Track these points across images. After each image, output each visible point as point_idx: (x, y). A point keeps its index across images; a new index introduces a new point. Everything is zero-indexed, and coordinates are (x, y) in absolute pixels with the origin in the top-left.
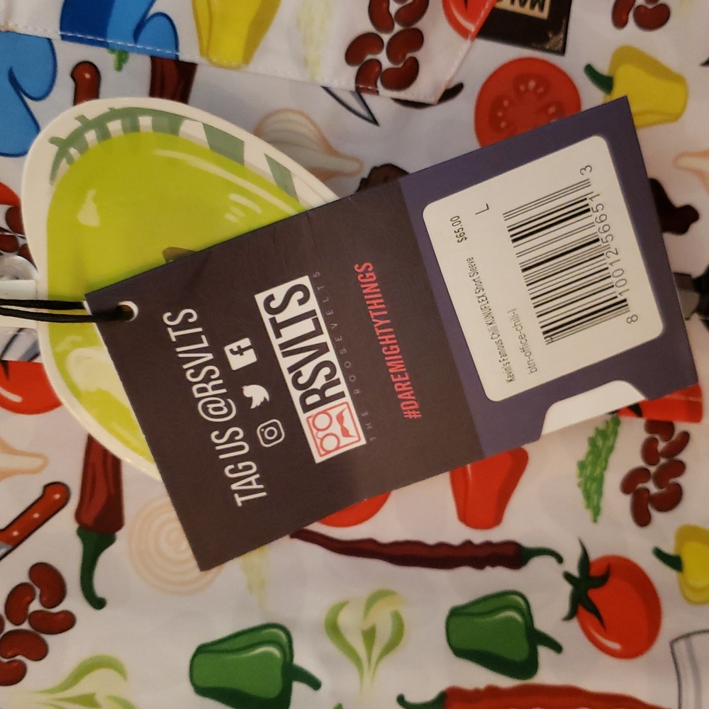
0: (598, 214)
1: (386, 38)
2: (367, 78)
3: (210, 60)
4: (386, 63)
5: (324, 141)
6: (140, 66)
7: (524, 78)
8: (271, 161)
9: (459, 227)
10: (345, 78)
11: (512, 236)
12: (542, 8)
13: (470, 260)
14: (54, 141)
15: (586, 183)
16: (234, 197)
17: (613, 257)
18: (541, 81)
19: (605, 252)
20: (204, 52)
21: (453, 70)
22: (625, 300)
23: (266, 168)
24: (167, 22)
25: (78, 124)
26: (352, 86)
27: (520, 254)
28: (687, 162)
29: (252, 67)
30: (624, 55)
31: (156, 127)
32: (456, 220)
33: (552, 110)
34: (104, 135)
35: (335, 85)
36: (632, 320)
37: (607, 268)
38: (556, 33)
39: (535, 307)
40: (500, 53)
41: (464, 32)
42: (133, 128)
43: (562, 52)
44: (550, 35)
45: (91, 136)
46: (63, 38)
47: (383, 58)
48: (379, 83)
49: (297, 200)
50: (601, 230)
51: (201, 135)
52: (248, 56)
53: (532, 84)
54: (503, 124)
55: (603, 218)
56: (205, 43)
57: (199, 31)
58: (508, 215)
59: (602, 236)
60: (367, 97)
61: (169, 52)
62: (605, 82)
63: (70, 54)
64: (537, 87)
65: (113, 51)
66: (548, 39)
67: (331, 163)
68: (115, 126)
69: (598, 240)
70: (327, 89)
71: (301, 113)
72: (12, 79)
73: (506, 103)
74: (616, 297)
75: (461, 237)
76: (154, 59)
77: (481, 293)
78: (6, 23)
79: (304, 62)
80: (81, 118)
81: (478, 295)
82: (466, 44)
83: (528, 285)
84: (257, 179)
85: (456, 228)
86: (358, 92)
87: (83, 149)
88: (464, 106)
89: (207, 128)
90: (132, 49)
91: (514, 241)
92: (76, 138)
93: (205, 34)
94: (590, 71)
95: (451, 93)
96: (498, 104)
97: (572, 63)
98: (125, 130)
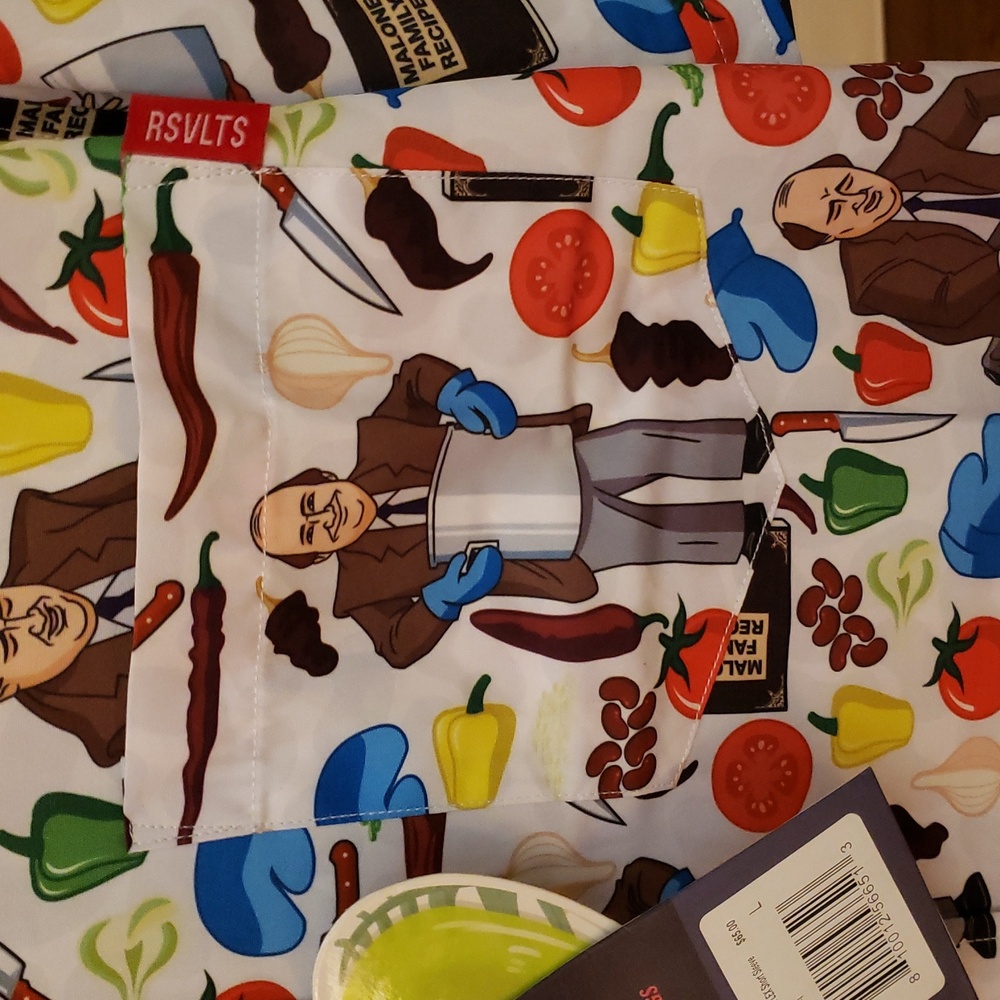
0: (864, 886)
1: (622, 744)
2: (609, 785)
3: (458, 807)
4: (626, 768)
5: (576, 855)
6: (393, 830)
7: (754, 741)
8: (543, 904)
9: (736, 930)
10: (587, 790)
11: (787, 927)
12: (759, 672)
13: (751, 960)
14: (338, 943)
15: (848, 860)
16: (513, 949)
17: (886, 924)
18: (769, 740)
19: (877, 920)
20: (452, 800)
21: (687, 752)
22: (905, 962)
23: (540, 913)
24: (416, 782)
25: (361, 921)
26: (596, 796)
27: (797, 943)
28: (922, 782)
29: (497, 801)
30: (844, 695)
31: (434, 904)
32: (732, 925)
33: (784, 763)
34: (386, 924)
35: (580, 800)
36: (914, 979)
37: (882, 935)
38: (776, 691)
39: (821, 990)
40: (727, 724)
41: (690, 714)
42: (412, 909)
43: (785, 708)
44: (771, 694)
45: (374, 929)
46: (318, 824)
47: (623, 763)
48: (621, 787)
49: (573, 933)
50: (871, 900)
51: (476, 899)
52: (493, 793)
53: (761, 744)
54: (740, 788)
55: (870, 888)
56: (451, 791)
57: (446, 783)
58: (780, 908)
59: (871, 906)
60: (610, 801)
61: (419, 810)
62: (829, 726)
63: (325, 837)
64: (766, 745)
65: (365, 823)
66: (769, 699)
67: (584, 874)
68: (395, 913)
69: (869, 911)
70: (571, 803)
71: (552, 834)
72: (275, 879)
73: (739, 767)
74: (896, 961)
75: (739, 939)
76: (405, 820)
77: (767, 989)
78: (263, 824)
79: (545, 782)
80: (363, 915)
81: (766, 991)
82: (694, 724)
83: (811, 970)
84: (533, 925)
85: (733, 932)
86: (602, 799)
87: (368, 943)
88: (702, 781)
89: (481, 891)
90: (384, 817)
91: (790, 931)
92: (360, 936)
93: (450, 783)
94: (813, 718)
95: (688, 772)
96: (731, 771)
97: (795, 717)
98: (404, 914)
